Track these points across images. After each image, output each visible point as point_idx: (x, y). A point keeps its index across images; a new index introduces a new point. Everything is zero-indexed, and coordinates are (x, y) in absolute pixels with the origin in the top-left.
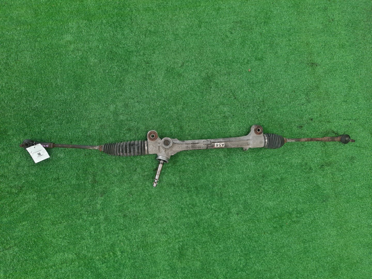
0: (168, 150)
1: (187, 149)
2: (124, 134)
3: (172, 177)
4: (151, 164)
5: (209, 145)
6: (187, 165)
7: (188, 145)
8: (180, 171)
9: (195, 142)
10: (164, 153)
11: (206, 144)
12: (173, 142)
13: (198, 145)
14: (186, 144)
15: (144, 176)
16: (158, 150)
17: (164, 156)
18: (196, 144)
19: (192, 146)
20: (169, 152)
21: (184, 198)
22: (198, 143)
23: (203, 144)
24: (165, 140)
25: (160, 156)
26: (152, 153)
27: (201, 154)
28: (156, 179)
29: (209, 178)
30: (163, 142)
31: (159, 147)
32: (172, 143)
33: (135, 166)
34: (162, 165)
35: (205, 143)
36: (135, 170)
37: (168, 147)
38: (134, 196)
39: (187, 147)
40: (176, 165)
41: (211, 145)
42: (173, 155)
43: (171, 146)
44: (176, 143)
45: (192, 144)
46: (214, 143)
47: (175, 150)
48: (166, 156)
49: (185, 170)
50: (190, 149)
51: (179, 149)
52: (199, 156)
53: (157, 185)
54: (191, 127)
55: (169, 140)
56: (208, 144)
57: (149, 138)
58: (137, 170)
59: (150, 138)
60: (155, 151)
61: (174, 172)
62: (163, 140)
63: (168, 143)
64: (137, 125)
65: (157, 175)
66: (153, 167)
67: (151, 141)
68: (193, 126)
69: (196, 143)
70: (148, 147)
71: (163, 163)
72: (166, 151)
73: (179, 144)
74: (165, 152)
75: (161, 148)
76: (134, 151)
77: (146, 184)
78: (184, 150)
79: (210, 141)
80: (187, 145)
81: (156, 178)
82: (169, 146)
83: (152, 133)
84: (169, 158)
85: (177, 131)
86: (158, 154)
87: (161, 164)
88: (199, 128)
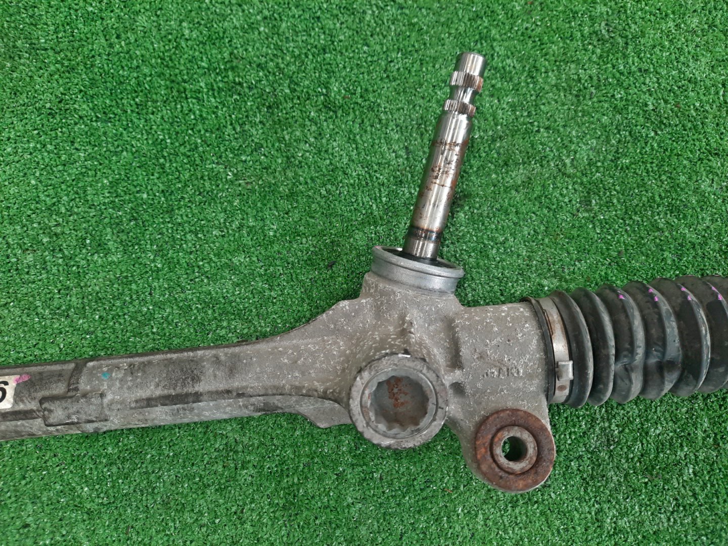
0: (383, 343)
1: (234, 355)
2: (690, 440)
3: (345, 161)
4: (491, 239)
5: (59, 388)
6: (247, 241)
7: (222, 386)
8: (292, 195)
9: (175, 414)
10: (415, 312)
11: (84, 395)
12: (347, 407)
13: (152, 390)
14: (239, 395)
15: (528, 158)
16: (463, 337)
17: (412, 287)
18: (158, 392)
19: (196, 379)
20: (370, 319)
21: (258, 23)
22: (150, 402)
23: (109, 397)
24: (417, 424)
25: (442, 292)
26: (505, 308)
27: (150, 316)
28: (463, 109)
29: (90, 157)
30: (431, 407)
31: (456, 362)
32: (355, 405)
33: (592, 220)
34: (425, 224)
35: (90, 409)
36: (590, 191)
37: (387, 368)
38: (586, 30)
39: (232, 371)
40: (321, 234)
41: (46, 393)
42: (344, 304)
43: (366, 375)
44: (324, 396)
45: (197, 397)
46: (21, 407)
47: (330, 339)
48: (396, 288)
49: (255, 204)
50: (209, 353)
51: (296, 348)
52: (159, 306)
53: (459, 63)
54: (221, 511)
55: (382, 427)
56: (68, 403)
57: (544, 428)
58: (576, 198)
59: (537, 433)
60: (488, 327)
61: (328, 191)
62: (431, 428)
63: (388, 402)
64: (606, 506)
65: (460, 141)
66: (472, 220)
67: (525, 406)
68: (205, 520)
69: (166, 400)
70: (539, 355)
71: (419, 237)
72: (404, 333)
73: (298, 391)
74: (402, 318)
75: (439, 356)
76: (652, 323)
77: (514, 111)
78: (263, 346)
79: (51, 421)
80: (236, 383)
81: (463, 118)
82: (383, 378)
83: (524, 473)
84: (369, 278)
85: (320, 479)
86: (451, 305)
87: (429, 231)
88: (165, 504)
